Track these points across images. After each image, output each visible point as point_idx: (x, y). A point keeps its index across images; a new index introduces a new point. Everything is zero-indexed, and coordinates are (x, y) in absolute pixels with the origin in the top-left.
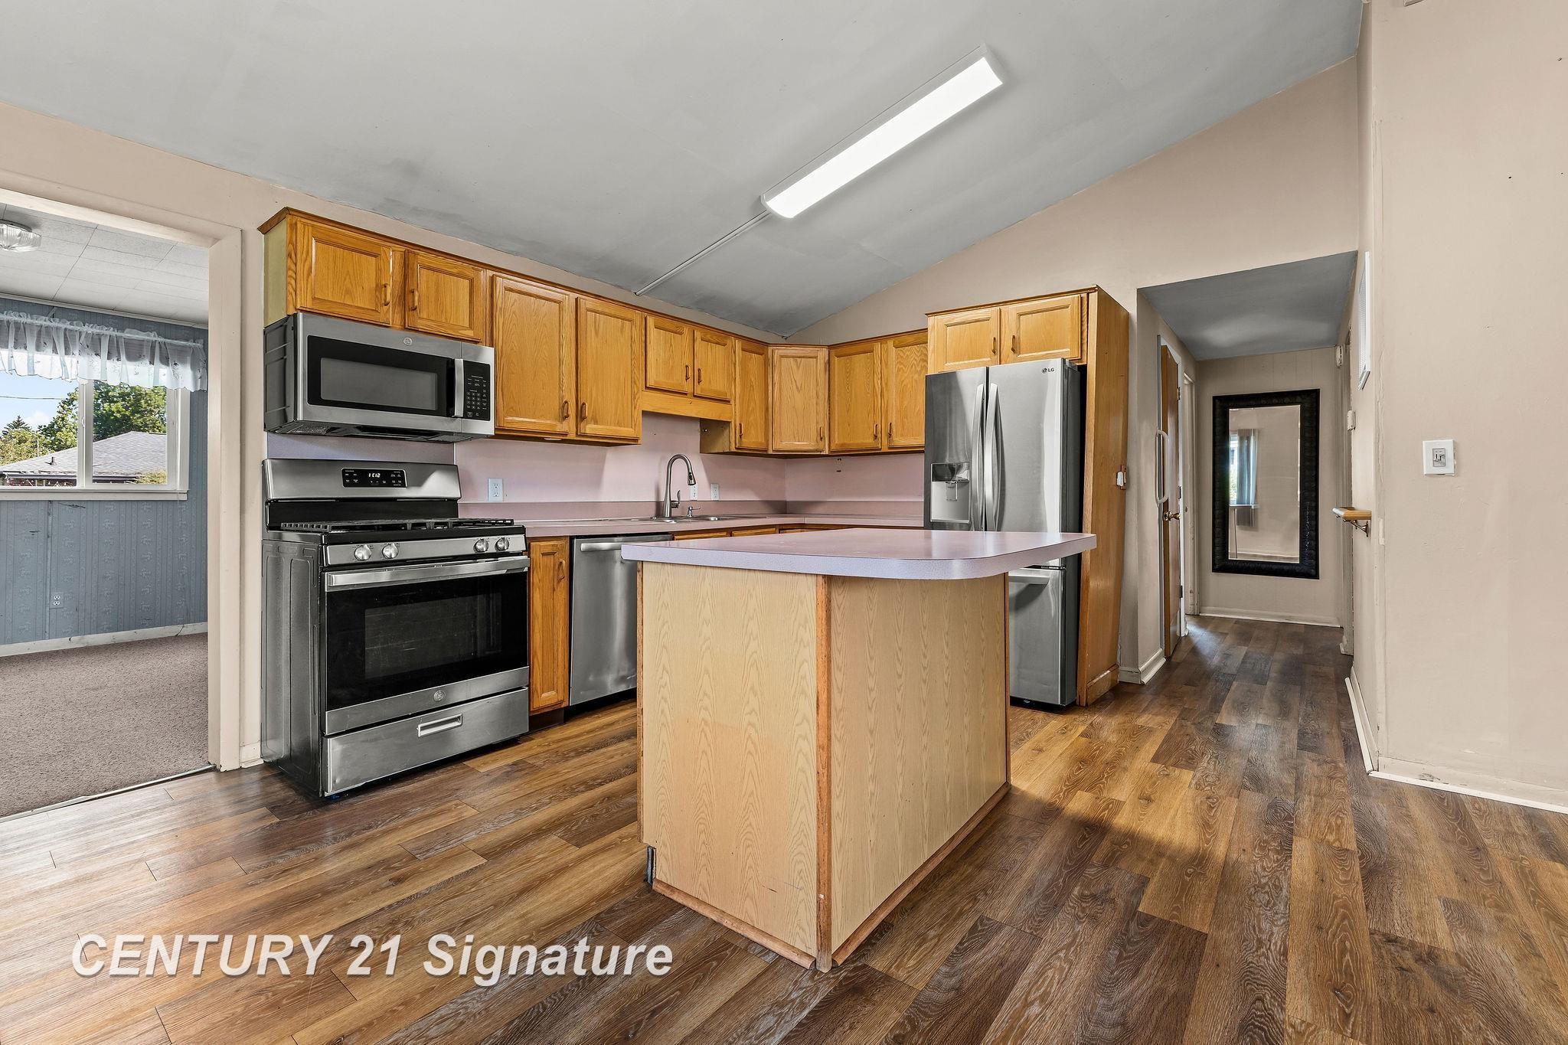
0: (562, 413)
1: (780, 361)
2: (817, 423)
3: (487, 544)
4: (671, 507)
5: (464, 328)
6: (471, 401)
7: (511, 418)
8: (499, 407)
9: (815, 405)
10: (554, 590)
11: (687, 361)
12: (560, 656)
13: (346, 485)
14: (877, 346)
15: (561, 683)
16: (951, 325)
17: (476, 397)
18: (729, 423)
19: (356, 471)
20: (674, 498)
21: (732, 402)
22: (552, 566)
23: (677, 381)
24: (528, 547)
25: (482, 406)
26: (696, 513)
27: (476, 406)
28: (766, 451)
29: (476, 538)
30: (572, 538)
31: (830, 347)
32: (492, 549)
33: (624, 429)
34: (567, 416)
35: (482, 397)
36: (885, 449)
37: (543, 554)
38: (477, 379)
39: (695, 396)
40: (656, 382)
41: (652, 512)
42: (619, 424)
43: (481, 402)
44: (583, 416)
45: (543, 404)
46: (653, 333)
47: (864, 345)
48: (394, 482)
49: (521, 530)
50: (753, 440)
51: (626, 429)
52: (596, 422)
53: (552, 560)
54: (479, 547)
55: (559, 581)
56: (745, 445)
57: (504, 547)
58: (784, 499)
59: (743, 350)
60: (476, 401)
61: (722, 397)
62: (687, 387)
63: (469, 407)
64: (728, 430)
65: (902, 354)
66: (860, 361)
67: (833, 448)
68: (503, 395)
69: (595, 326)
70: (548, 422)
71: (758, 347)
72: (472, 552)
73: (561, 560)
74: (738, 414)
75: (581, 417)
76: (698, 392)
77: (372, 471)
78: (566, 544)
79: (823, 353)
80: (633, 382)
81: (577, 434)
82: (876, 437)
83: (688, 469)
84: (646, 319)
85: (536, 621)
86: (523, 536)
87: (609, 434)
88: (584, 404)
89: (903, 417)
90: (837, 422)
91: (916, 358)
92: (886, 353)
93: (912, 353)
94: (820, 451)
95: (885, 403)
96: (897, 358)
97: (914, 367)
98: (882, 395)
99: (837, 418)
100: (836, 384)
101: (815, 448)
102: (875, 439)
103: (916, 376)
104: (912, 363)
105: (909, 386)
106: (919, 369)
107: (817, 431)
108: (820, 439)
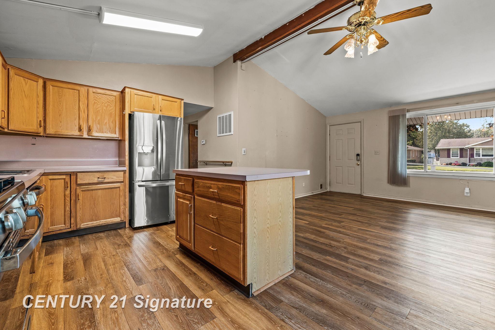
1: (14, 77)
9: (36, 108)
14: (82, 89)
16: (137, 95)
31: (45, 79)
36: (86, 136)
47: (74, 86)
65: (96, 96)
66: (69, 93)
67: (48, 132)
79: (41, 82)
89: (97, 124)
90: (51, 119)
91: (105, 100)
92: (87, 93)
93: (103, 97)
94: (39, 133)
95: (86, 116)
96: (94, 97)
97: (103, 103)
98: (84, 112)
99: (51, 117)
100: (51, 100)
101: (36, 131)
102: (81, 131)
103: (105, 108)
104: (103, 102)
105: (101, 111)
106: (106, 105)
107: (37, 122)
108: (39, 126)
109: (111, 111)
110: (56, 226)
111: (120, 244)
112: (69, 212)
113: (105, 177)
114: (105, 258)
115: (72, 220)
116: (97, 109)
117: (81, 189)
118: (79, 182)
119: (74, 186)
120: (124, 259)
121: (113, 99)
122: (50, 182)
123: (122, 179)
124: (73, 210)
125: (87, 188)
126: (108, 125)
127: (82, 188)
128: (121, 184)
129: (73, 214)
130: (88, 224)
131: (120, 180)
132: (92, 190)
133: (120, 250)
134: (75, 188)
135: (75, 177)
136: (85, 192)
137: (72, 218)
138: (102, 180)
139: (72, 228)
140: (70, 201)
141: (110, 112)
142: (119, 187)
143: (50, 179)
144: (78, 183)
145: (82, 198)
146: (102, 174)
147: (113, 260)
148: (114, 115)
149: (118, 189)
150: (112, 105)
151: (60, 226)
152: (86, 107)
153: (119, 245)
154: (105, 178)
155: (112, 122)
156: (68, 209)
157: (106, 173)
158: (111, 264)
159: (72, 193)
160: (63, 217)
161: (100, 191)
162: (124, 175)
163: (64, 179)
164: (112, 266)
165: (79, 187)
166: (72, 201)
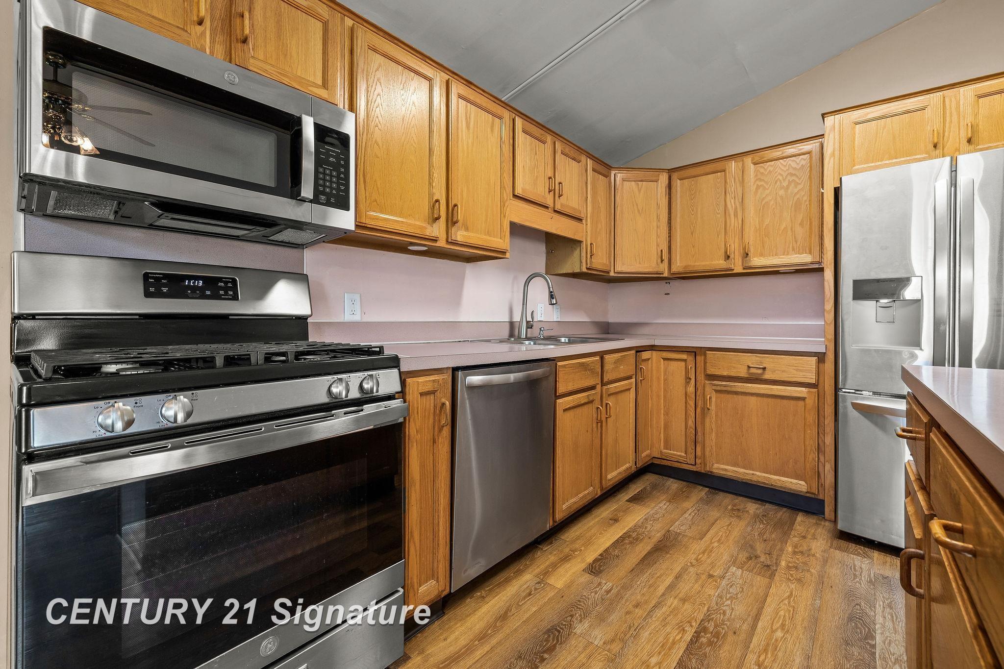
0: (433, 213)
1: (623, 185)
2: (658, 245)
3: (347, 385)
4: (527, 328)
5: (316, 86)
6: (324, 180)
7: (375, 214)
8: (360, 197)
9: (656, 228)
10: (434, 442)
11: (550, 174)
12: (441, 528)
13: (148, 294)
14: (733, 165)
15: (442, 568)
16: (860, 123)
17: (331, 176)
18: (580, 242)
19: (166, 276)
20: (529, 319)
21: (584, 221)
22: (432, 408)
23: (540, 192)
24: (403, 383)
25: (338, 189)
26: (547, 334)
27: (331, 188)
28: (608, 272)
29: (330, 377)
30: (455, 370)
31: (671, 171)
32: (355, 394)
33: (493, 239)
34: (438, 218)
35: (338, 177)
36: (739, 269)
37: (422, 394)
38: (333, 151)
39: (555, 211)
40: (523, 190)
41: (505, 333)
42: (488, 233)
43: (338, 184)
44: (455, 220)
45: (411, 201)
46: (520, 136)
47: (716, 165)
48: (222, 292)
49: (394, 362)
50: (600, 261)
51: (495, 239)
52: (467, 229)
53: (432, 401)
54: (335, 390)
55: (441, 429)
56: (594, 266)
57: (372, 389)
58: (607, 321)
59: (594, 170)
60: (331, 182)
61: (577, 215)
62: (549, 202)
63: (321, 189)
64: (578, 250)
65: (762, 170)
66: (707, 183)
67: (674, 269)
68: (365, 182)
69: (466, 119)
70: (418, 223)
71: (604, 167)
72: (324, 399)
73: (443, 400)
74: (589, 232)
75: (452, 222)
76: (558, 207)
77: (190, 278)
78: (448, 377)
79: (664, 178)
80: (502, 187)
81: (447, 241)
82: (728, 257)
83: (549, 288)
84: (514, 120)
85: (413, 489)
86: (396, 371)
87: (480, 243)
88: (455, 205)
89: (764, 236)
90: (678, 244)
91: (782, 173)
92: (741, 171)
93: (777, 168)
94: (660, 274)
95: (740, 222)
96: (756, 175)
97: (778, 183)
98: (736, 215)
99: (678, 240)
100: (678, 206)
101: (655, 270)
102: (728, 259)
103: (782, 192)
104: (776, 179)
105: (772, 203)
106: (785, 184)
107: (657, 254)
108: (660, 261)
109: (798, 196)
110: (672, 452)
111: (757, 557)
112: (692, 430)
113: (764, 365)
114: (691, 569)
115: (699, 449)
116: (762, 202)
117: (714, 388)
118: (711, 371)
119: (701, 377)
120: (717, 604)
121: (803, 162)
122: (664, 364)
123: (812, 377)
124: (699, 430)
125: (725, 386)
126: (789, 232)
127: (714, 385)
128: (809, 392)
129: (699, 438)
130: (726, 470)
131: (805, 379)
132: (736, 393)
133: (739, 572)
134: (703, 382)
135: (703, 358)
136: (722, 395)
137: (698, 445)
138: (757, 374)
139: (699, 466)
140: (694, 408)
141: (796, 199)
142: (804, 399)
143: (665, 359)
144: (709, 372)
145: (717, 406)
146: (758, 359)
147: (696, 586)
148: (808, 203)
149: (801, 403)
150: (799, 179)
151: (679, 453)
152: (739, 203)
153: (751, 557)
154: (764, 369)
155: (801, 224)
156: (691, 423)
157: (767, 357)
158: (681, 596)
159: (698, 393)
160: (684, 438)
161: (753, 399)
162: (818, 367)
163: (685, 360)
164: (676, 602)
165: (709, 382)
166: (698, 410)
